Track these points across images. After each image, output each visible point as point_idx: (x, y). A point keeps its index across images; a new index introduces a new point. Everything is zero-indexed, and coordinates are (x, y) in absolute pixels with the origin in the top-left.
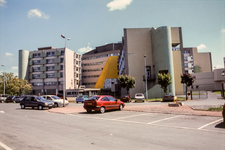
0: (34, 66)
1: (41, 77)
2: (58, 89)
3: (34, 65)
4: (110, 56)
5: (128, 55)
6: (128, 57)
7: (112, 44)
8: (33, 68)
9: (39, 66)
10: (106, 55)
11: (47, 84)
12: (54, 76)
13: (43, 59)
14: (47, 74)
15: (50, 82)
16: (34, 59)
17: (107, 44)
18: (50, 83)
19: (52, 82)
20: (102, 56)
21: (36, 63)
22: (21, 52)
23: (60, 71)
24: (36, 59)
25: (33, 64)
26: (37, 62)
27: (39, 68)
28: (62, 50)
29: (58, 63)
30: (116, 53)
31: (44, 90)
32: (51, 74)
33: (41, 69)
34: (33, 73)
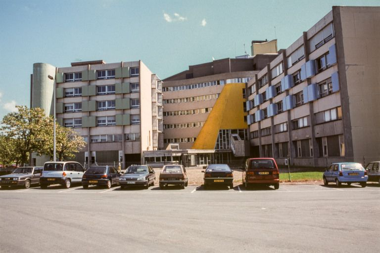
0: (67, 100)
1: (84, 124)
2: (124, 152)
3: (66, 97)
4: (225, 83)
5: (346, 67)
6: (347, 72)
7: (228, 59)
8: (64, 104)
9: (78, 100)
10: (215, 82)
11: (97, 140)
12: (114, 121)
13: (89, 84)
14: (97, 117)
15: (105, 135)
16: (67, 85)
17: (214, 60)
18: (103, 138)
19: (111, 136)
20: (205, 84)
21: (72, 93)
22: (38, 67)
23: (128, 112)
24: (71, 85)
25: (66, 95)
26: (73, 90)
27: (79, 105)
28: (134, 66)
29: (124, 94)
30: (238, 78)
31: (91, 152)
32: (108, 116)
33: (85, 107)
34: (65, 114)
